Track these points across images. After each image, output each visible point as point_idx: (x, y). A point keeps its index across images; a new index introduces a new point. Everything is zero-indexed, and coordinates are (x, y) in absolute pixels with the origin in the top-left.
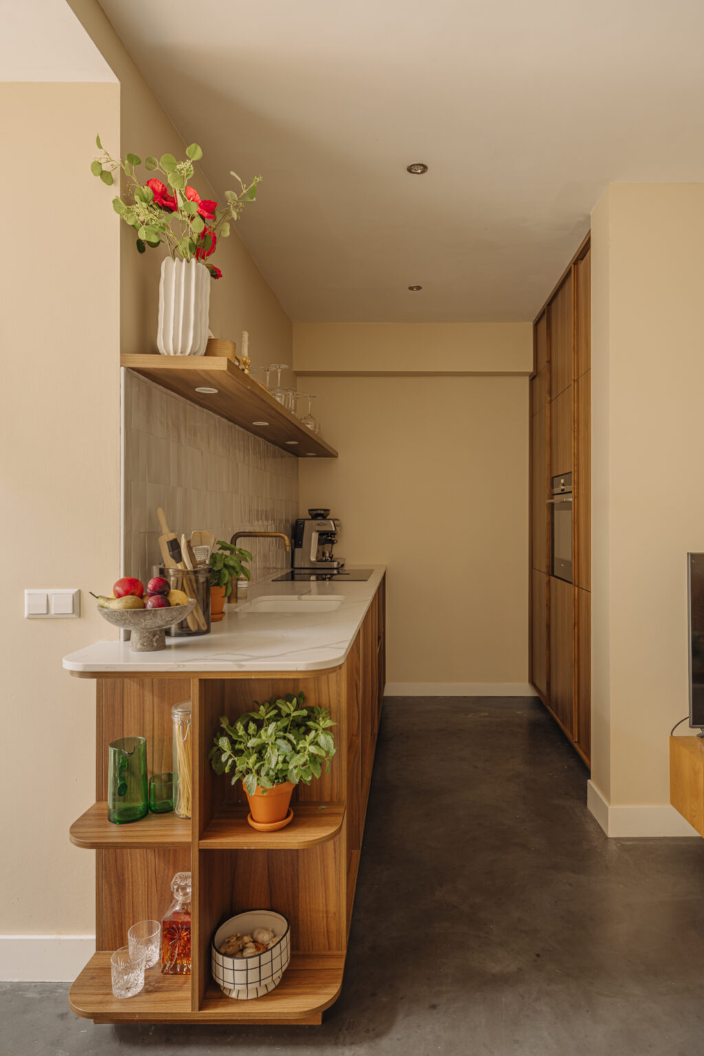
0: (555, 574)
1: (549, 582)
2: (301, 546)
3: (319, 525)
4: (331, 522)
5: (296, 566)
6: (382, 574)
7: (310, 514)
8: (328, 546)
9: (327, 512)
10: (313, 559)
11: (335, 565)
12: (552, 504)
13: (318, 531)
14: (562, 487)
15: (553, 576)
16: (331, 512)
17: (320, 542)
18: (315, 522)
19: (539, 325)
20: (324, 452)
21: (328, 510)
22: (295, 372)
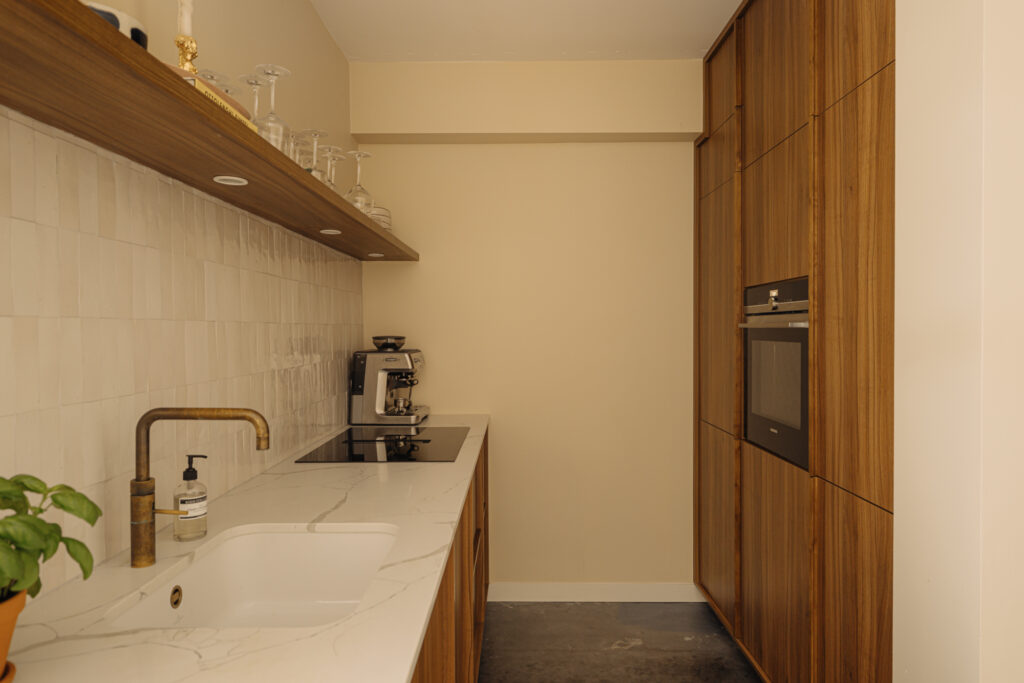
0: (749, 438)
1: (740, 448)
2: (361, 392)
3: (387, 360)
4: (406, 355)
5: (354, 422)
6: (484, 433)
7: (375, 344)
8: (404, 392)
9: (402, 341)
10: (380, 410)
11: (413, 419)
12: (746, 329)
13: (386, 370)
14: (775, 304)
15: (746, 440)
16: (406, 340)
17: (390, 385)
18: (382, 356)
19: (714, 63)
20: (398, 253)
21: (403, 338)
22: (353, 135)
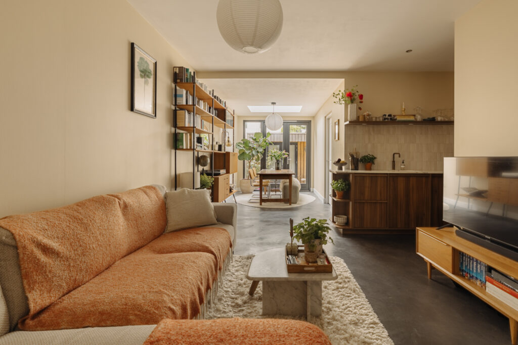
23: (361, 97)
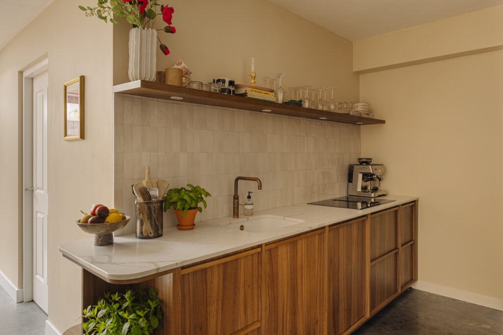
2: (352, 182)
4: (371, 167)
5: (350, 194)
7: (359, 161)
9: (370, 160)
10: (359, 189)
11: (373, 195)
13: (361, 173)
17: (364, 180)
18: (361, 167)
23: (168, 13)
